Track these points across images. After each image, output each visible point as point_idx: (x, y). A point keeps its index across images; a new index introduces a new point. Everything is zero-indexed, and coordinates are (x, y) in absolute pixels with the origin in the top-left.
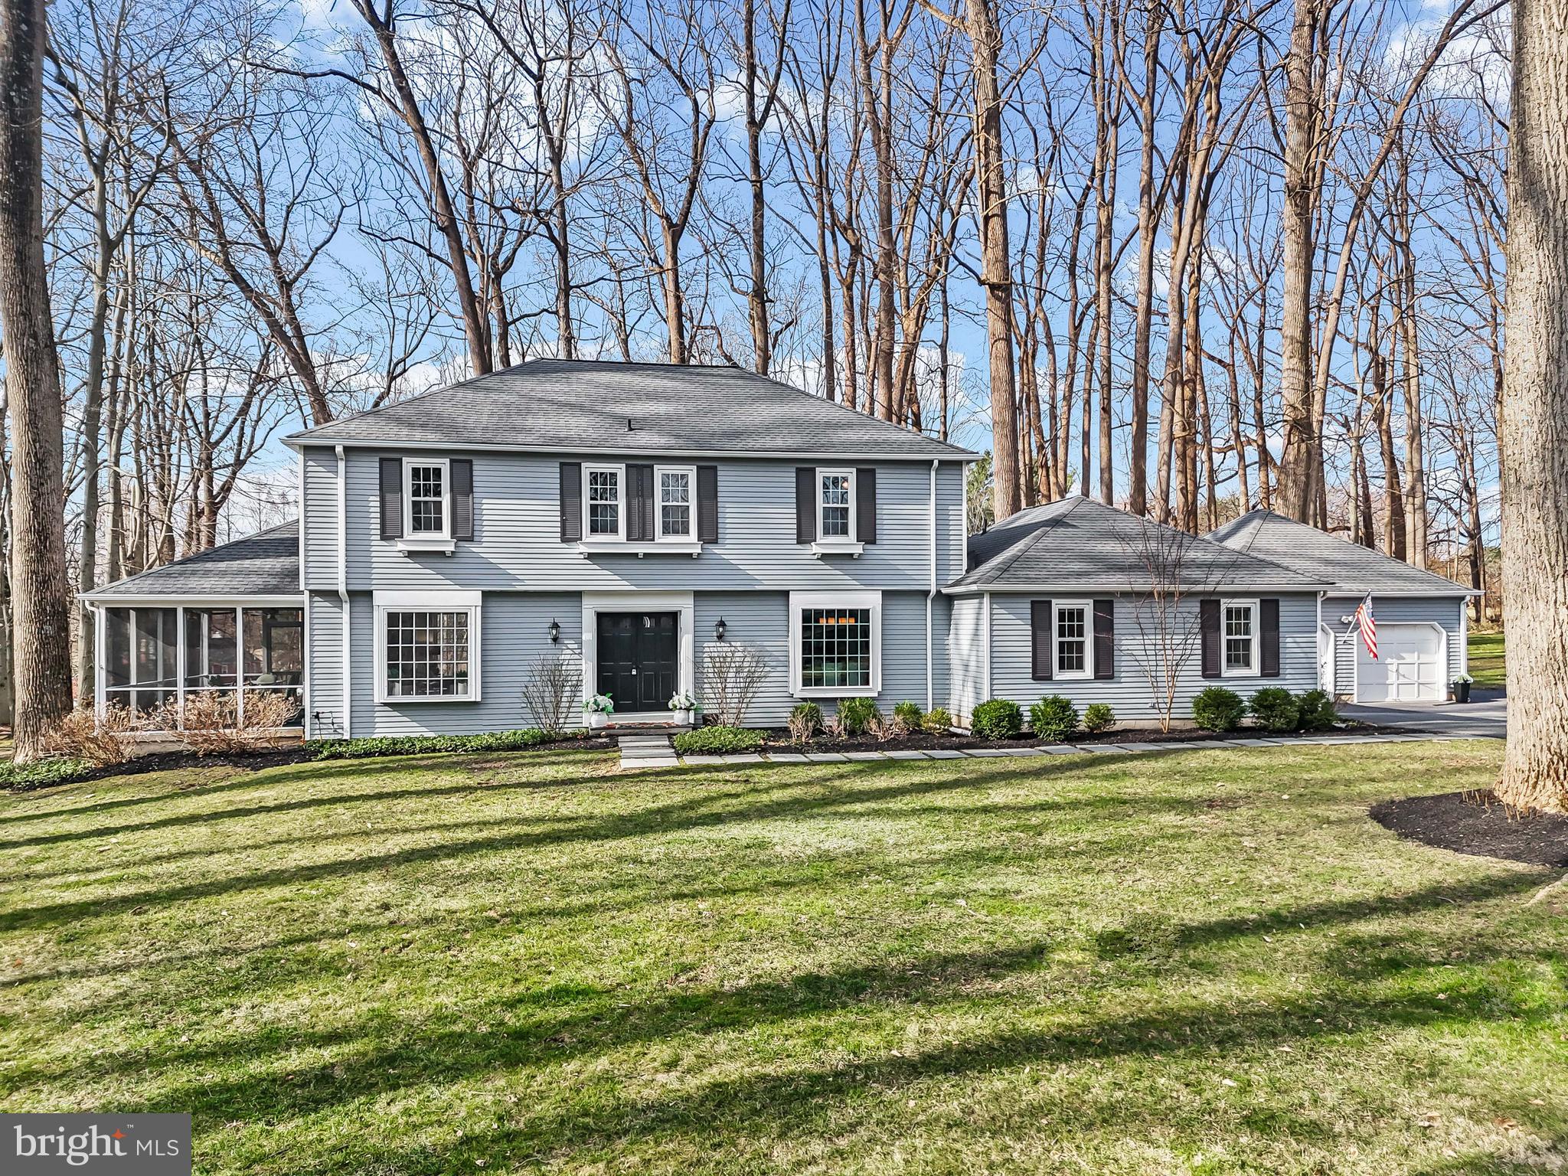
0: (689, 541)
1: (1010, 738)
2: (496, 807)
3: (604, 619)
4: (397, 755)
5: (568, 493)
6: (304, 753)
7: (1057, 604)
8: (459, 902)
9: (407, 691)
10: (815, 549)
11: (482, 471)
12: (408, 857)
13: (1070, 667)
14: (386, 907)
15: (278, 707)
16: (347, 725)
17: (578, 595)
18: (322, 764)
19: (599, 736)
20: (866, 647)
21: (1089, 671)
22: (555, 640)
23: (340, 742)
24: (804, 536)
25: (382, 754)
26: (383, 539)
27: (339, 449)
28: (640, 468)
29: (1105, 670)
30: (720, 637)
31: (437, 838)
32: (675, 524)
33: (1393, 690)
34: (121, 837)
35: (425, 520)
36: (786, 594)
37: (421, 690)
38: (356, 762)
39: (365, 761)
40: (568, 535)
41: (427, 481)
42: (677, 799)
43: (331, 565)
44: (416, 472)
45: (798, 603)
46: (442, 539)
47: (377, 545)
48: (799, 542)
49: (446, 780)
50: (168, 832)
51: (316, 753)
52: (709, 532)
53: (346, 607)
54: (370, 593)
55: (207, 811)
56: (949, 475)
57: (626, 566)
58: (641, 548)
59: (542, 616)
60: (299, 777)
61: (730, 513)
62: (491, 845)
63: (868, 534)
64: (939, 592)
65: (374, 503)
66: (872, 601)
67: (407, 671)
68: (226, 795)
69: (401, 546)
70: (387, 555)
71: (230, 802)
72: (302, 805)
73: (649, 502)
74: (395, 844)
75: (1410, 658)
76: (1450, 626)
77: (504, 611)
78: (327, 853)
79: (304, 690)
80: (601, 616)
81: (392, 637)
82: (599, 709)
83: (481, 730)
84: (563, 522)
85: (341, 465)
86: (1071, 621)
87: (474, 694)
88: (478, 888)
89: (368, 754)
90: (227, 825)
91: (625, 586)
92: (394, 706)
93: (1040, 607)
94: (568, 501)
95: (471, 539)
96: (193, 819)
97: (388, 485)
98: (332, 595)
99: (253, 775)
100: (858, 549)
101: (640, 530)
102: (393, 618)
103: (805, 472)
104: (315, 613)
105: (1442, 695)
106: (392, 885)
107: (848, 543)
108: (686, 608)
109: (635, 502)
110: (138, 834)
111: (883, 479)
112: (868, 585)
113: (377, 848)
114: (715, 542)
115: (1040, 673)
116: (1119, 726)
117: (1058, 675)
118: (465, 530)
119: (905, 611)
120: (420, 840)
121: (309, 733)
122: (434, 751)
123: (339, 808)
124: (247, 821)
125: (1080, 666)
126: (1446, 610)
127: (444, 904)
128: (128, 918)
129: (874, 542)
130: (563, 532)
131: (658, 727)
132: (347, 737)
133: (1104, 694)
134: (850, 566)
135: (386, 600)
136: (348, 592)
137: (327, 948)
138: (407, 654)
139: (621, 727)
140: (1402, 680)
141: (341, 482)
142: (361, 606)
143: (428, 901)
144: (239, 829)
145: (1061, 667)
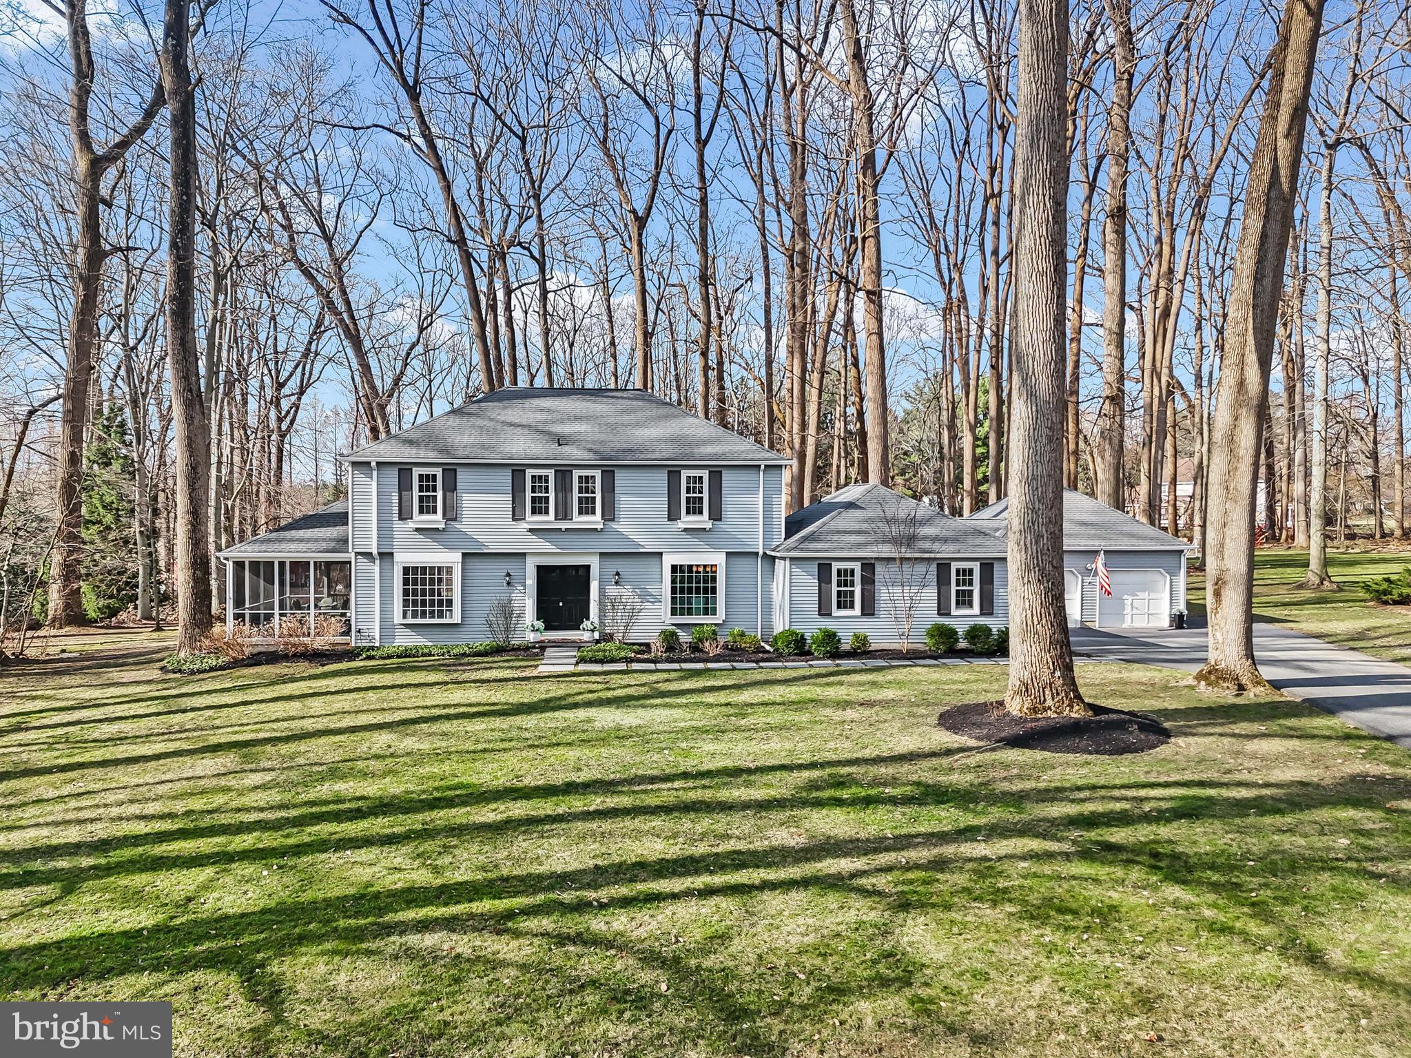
0: (595, 520)
1: (796, 654)
2: (457, 696)
3: (541, 569)
4: (407, 659)
5: (517, 491)
6: (352, 654)
7: (836, 566)
8: (425, 746)
9: (414, 616)
10: (681, 525)
11: (463, 477)
12: (404, 722)
13: (845, 607)
14: (390, 747)
15: (335, 625)
16: (377, 637)
17: (523, 555)
18: (362, 664)
19: (534, 647)
20: (714, 590)
21: (857, 610)
22: (508, 583)
23: (372, 648)
24: (673, 516)
25: (398, 657)
26: (400, 519)
27: (373, 464)
28: (564, 474)
29: (869, 609)
30: (617, 583)
31: (421, 713)
32: (587, 507)
33: (1128, 618)
34: (254, 706)
35: (427, 506)
36: (661, 554)
37: (424, 615)
38: (381, 662)
39: (388, 661)
40: (517, 516)
41: (427, 482)
42: (560, 693)
43: (368, 536)
44: (421, 476)
45: (669, 560)
46: (436, 519)
47: (397, 524)
48: (669, 520)
49: (433, 677)
50: (279, 704)
51: (359, 654)
52: (610, 514)
53: (377, 562)
54: (392, 554)
55: (298, 693)
56: (773, 474)
57: (554, 536)
58: (564, 525)
59: (498, 570)
60: (348, 672)
61: (624, 501)
62: (448, 717)
63: (716, 515)
64: (765, 553)
65: (395, 496)
66: (719, 559)
67: (415, 603)
68: (308, 683)
69: (411, 525)
70: (402, 530)
71: (310, 688)
72: (350, 691)
73: (569, 495)
74: (398, 716)
75: (1141, 595)
76: (1173, 573)
77: (477, 565)
78: (363, 720)
79: (351, 614)
80: (539, 568)
81: (406, 582)
82: (535, 630)
83: (461, 642)
84: (514, 508)
85: (375, 473)
86: (846, 577)
87: (456, 618)
88: (435, 739)
89: (390, 657)
90: (310, 702)
91: (553, 549)
92: (407, 626)
93: (824, 569)
94: (517, 494)
95: (455, 520)
96: (291, 698)
97: (404, 486)
98: (368, 555)
99: (321, 670)
100: (709, 525)
101: (563, 513)
102: (406, 570)
103: (674, 474)
104: (360, 568)
105: (1166, 623)
106: (393, 736)
107: (702, 521)
108: (594, 563)
109: (560, 495)
110: (264, 705)
111: (727, 477)
112: (716, 548)
113: (388, 717)
114: (613, 520)
115: (824, 611)
116: (873, 647)
117: (836, 612)
118: (451, 514)
119: (742, 564)
120: (412, 714)
121: (353, 641)
122: (430, 655)
123: (370, 694)
124: (321, 699)
125: (852, 606)
126: (1170, 560)
127: (417, 746)
128: (269, 748)
129: (720, 520)
130: (514, 515)
131: (573, 642)
132: (377, 644)
133: (866, 627)
134: (702, 535)
135: (404, 558)
136: (379, 554)
137: (361, 764)
138: (415, 593)
139: (550, 641)
140: (1135, 611)
141: (374, 484)
142: (387, 561)
143: (409, 743)
144: (317, 705)
145: (839, 607)
